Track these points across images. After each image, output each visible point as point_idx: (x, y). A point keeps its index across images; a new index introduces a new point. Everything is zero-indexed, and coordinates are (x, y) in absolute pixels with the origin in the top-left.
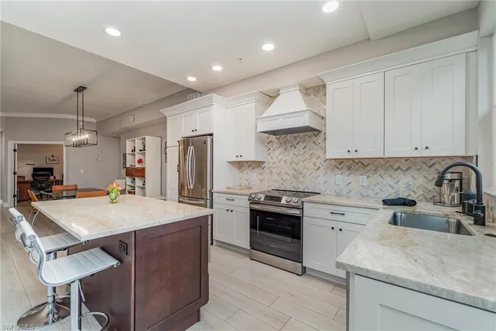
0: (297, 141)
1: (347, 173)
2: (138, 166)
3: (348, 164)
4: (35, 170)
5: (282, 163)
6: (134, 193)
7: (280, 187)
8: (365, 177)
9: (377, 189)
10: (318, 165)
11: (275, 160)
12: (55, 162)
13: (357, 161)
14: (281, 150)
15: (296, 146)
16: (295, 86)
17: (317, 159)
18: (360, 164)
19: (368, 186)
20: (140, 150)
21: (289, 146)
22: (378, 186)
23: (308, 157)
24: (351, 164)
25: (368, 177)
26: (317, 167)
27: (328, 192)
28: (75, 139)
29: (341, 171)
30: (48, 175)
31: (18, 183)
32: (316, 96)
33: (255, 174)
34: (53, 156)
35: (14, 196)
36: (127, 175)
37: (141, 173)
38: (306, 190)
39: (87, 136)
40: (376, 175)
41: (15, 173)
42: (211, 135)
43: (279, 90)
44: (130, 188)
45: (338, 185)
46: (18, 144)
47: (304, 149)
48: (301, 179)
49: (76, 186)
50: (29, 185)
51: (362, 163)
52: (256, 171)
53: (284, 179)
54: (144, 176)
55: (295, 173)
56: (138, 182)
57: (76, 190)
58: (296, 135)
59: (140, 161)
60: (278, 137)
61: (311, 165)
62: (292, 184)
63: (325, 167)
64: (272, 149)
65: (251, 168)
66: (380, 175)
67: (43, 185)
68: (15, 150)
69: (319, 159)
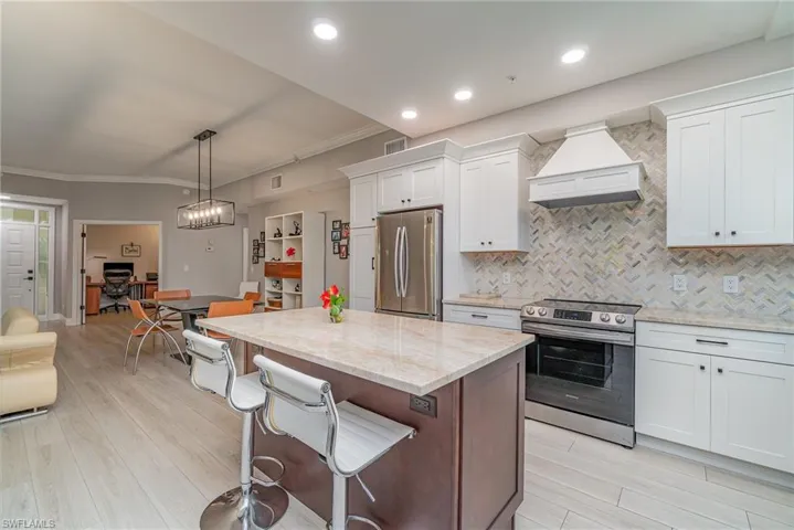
0: (594, 217)
1: (698, 272)
2: (286, 259)
3: (700, 256)
4: (107, 266)
5: (563, 254)
6: (281, 305)
7: (558, 294)
8: (736, 278)
9: (761, 299)
10: (636, 256)
11: (548, 248)
12: (135, 254)
13: (717, 251)
14: (560, 232)
15: (592, 226)
16: (596, 123)
17: (634, 248)
18: (723, 257)
19: (743, 294)
20: (291, 235)
21: (575, 226)
22: (763, 294)
23: (615, 243)
24: (704, 256)
25: (742, 278)
26: (635, 262)
27: (657, 303)
28: (193, 216)
29: (686, 267)
30: (127, 274)
31: (87, 286)
32: (630, 140)
33: (508, 274)
34: (132, 245)
35: (82, 308)
36: (267, 274)
37: (294, 271)
38: (612, 301)
39: (219, 210)
40: (758, 276)
41: (83, 271)
42: (440, 207)
43: (565, 131)
44: (271, 296)
45: (678, 292)
46: (88, 226)
47: (606, 231)
48: (601, 281)
49: (188, 291)
50: (99, 290)
51: (729, 255)
52: (510, 268)
53: (567, 282)
54: (300, 277)
55: (589, 272)
56: (287, 286)
57: (188, 298)
58: (590, 207)
59: (291, 252)
60: (554, 210)
61: (621, 260)
62: (584, 291)
63: (649, 261)
64: (541, 231)
65: (499, 264)
66: (767, 275)
67: (120, 290)
68: (83, 235)
69: (639, 248)
